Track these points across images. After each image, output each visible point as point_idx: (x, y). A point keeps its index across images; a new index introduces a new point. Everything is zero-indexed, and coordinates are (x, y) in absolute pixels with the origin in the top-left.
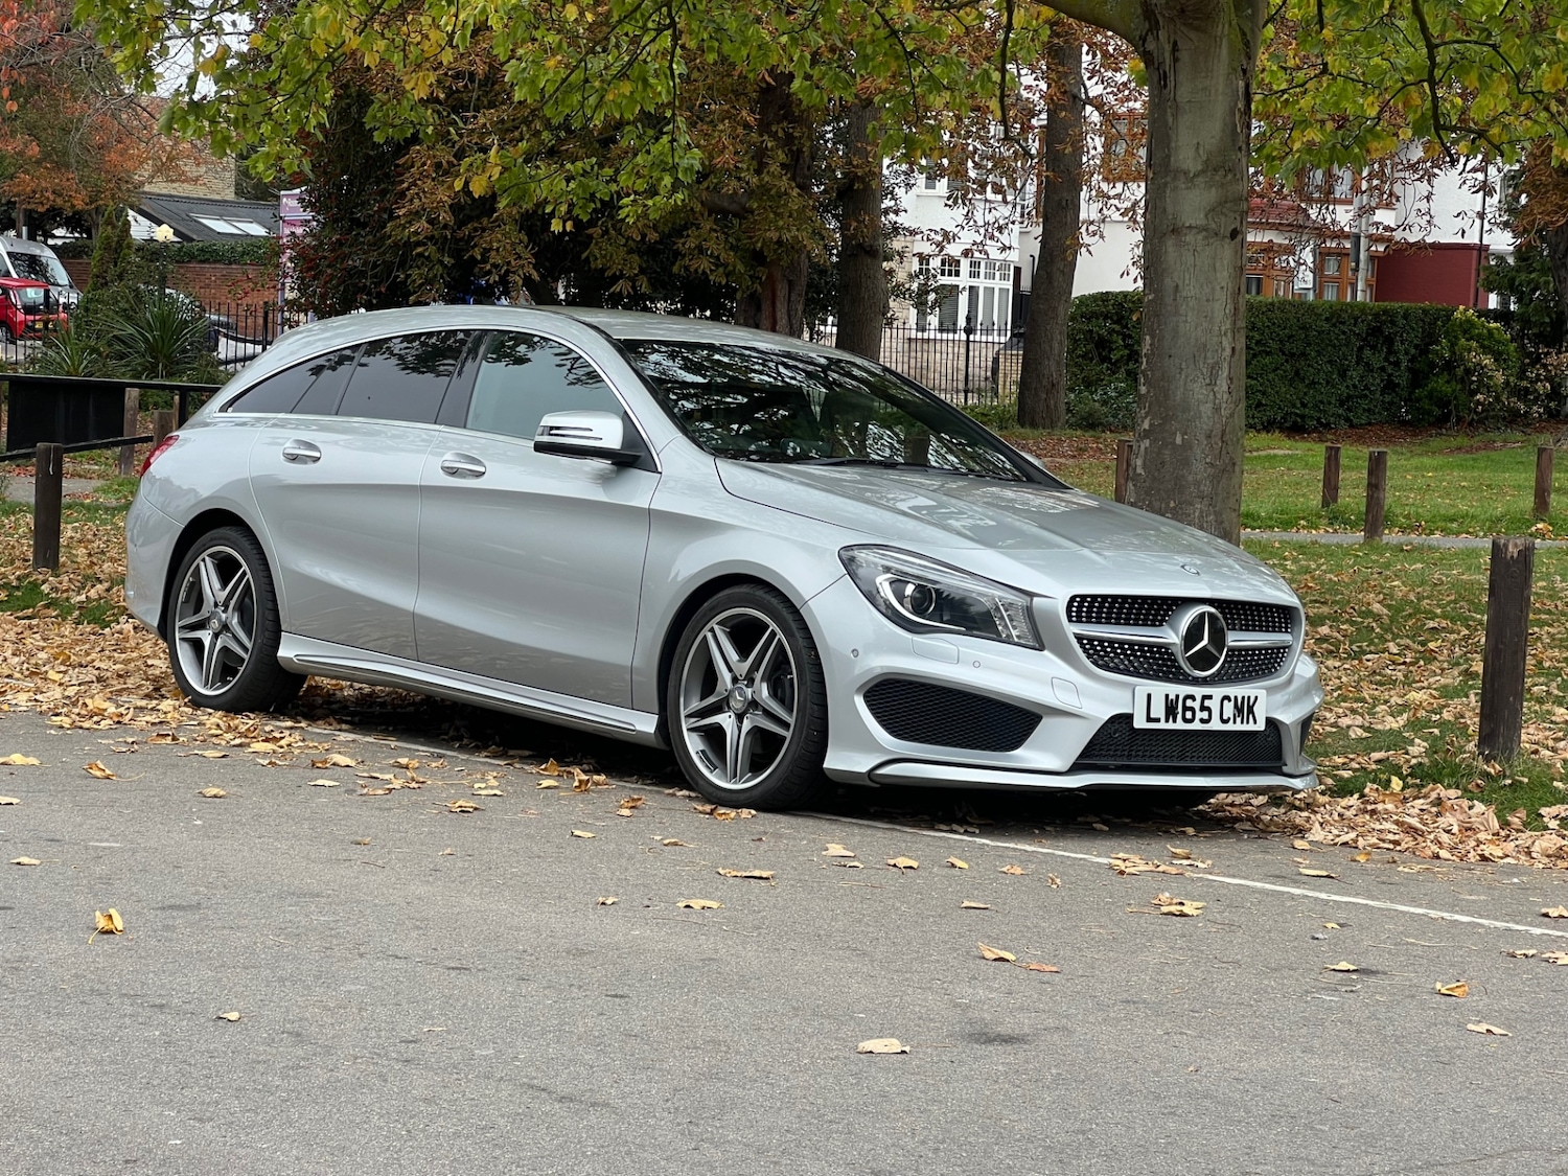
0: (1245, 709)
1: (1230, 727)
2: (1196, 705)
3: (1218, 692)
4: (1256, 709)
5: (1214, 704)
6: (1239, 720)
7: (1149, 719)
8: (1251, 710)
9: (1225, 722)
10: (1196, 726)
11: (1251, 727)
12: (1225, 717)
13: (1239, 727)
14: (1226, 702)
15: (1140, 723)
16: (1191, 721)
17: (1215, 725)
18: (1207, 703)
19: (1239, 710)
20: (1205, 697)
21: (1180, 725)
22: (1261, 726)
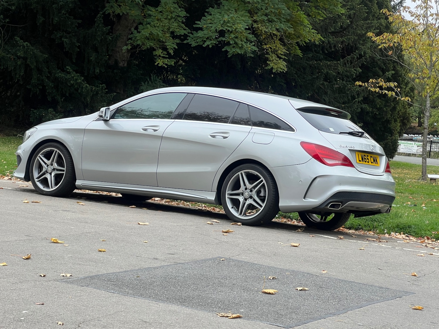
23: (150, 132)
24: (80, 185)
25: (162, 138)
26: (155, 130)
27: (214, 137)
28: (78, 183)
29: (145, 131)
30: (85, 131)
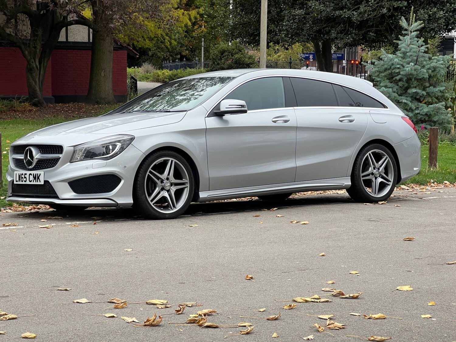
0: (36, 177)
1: (32, 183)
2: (23, 176)
3: (28, 172)
4: (40, 178)
5: (27, 176)
6: (35, 181)
7: (17, 181)
8: (38, 178)
9: (31, 181)
10: (24, 183)
11: (39, 183)
12: (30, 180)
13: (35, 183)
14: (30, 175)
15: (15, 183)
16: (22, 181)
17: (28, 183)
18: (26, 176)
19: (35, 178)
20: (26, 174)
21: (21, 183)
22: (42, 183)
23: (280, 123)
24: (206, 197)
25: (296, 128)
26: (286, 121)
27: (341, 121)
28: (203, 195)
29: (275, 122)
30: (206, 131)
